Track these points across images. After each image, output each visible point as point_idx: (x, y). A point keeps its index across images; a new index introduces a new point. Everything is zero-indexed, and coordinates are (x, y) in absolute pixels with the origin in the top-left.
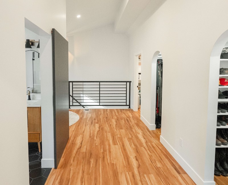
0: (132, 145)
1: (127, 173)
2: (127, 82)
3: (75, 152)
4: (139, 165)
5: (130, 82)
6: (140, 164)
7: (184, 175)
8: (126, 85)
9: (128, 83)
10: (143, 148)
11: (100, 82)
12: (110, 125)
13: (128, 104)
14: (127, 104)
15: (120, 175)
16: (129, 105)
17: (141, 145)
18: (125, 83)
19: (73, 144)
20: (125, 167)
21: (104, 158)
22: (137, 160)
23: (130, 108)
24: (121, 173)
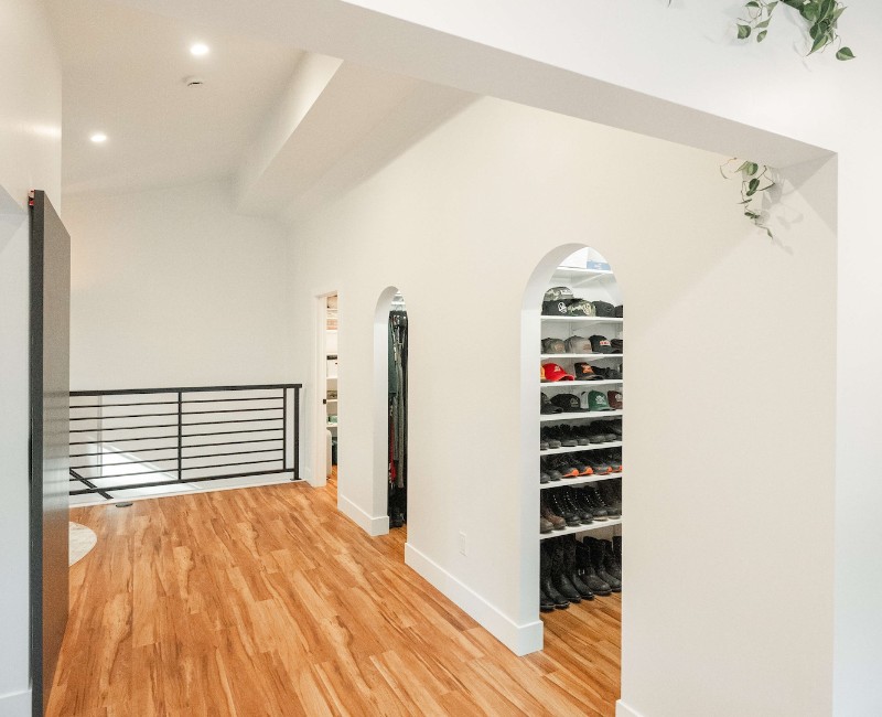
0: (320, 587)
1: (317, 666)
2: (285, 387)
3: (107, 653)
4: (351, 637)
5: (297, 387)
6: (353, 633)
7: (473, 632)
8: (284, 398)
9: (291, 392)
10: (355, 590)
11: (180, 391)
12: (234, 543)
13: (290, 464)
14: (287, 467)
15: (294, 679)
16: (296, 470)
17: (351, 582)
18: (280, 393)
19: (94, 630)
20: (310, 654)
21: (229, 645)
22: (342, 625)
23: (296, 477)
24: (299, 673)
